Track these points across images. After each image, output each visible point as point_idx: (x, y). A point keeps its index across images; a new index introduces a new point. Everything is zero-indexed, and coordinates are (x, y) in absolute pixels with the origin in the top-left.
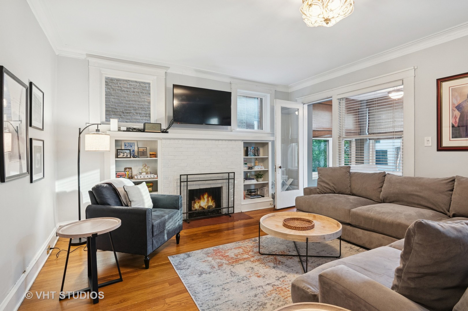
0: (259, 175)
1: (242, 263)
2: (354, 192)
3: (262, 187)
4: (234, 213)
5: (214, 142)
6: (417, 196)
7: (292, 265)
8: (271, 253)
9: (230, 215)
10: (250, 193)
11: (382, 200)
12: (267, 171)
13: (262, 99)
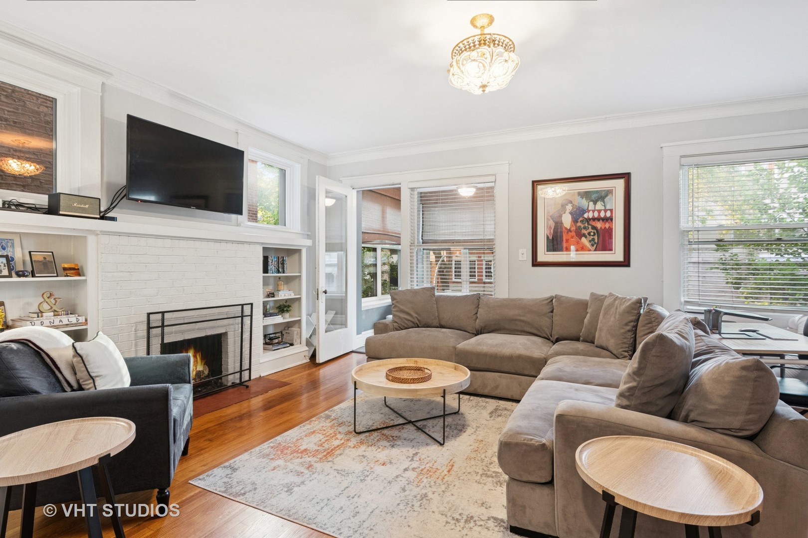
0: (285, 306)
1: (340, 455)
2: (443, 323)
3: (286, 328)
4: (250, 379)
5: (211, 244)
6: (521, 321)
7: (413, 437)
8: (369, 428)
9: (246, 384)
10: (272, 340)
11: (478, 330)
12: (299, 299)
13: (285, 170)
